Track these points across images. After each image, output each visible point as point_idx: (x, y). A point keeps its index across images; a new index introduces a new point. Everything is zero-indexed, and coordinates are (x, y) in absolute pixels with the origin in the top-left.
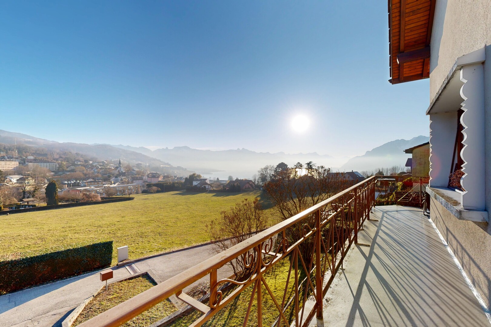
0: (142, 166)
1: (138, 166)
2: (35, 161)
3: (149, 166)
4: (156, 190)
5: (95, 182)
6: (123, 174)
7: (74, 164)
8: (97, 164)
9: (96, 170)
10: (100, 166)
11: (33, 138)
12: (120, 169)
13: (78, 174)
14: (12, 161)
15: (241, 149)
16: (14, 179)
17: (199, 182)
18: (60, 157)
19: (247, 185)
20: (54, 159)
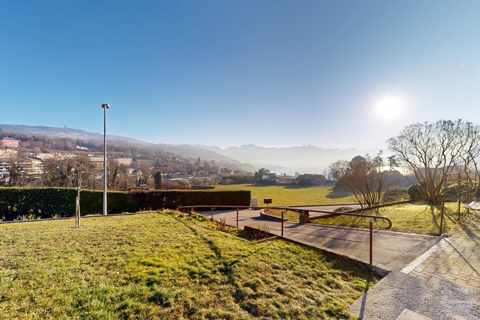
0: (215, 162)
1: (212, 161)
2: (141, 158)
3: (221, 162)
4: (230, 182)
5: (182, 174)
6: (202, 169)
7: (166, 161)
8: (182, 161)
9: (182, 166)
10: (184, 162)
11: (138, 141)
12: (199, 164)
13: (170, 168)
14: (128, 158)
15: (306, 145)
16: (131, 171)
17: (268, 176)
18: (157, 155)
19: (318, 180)
20: (153, 157)
